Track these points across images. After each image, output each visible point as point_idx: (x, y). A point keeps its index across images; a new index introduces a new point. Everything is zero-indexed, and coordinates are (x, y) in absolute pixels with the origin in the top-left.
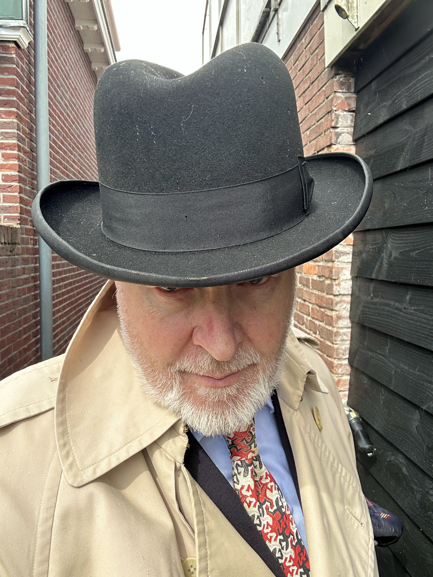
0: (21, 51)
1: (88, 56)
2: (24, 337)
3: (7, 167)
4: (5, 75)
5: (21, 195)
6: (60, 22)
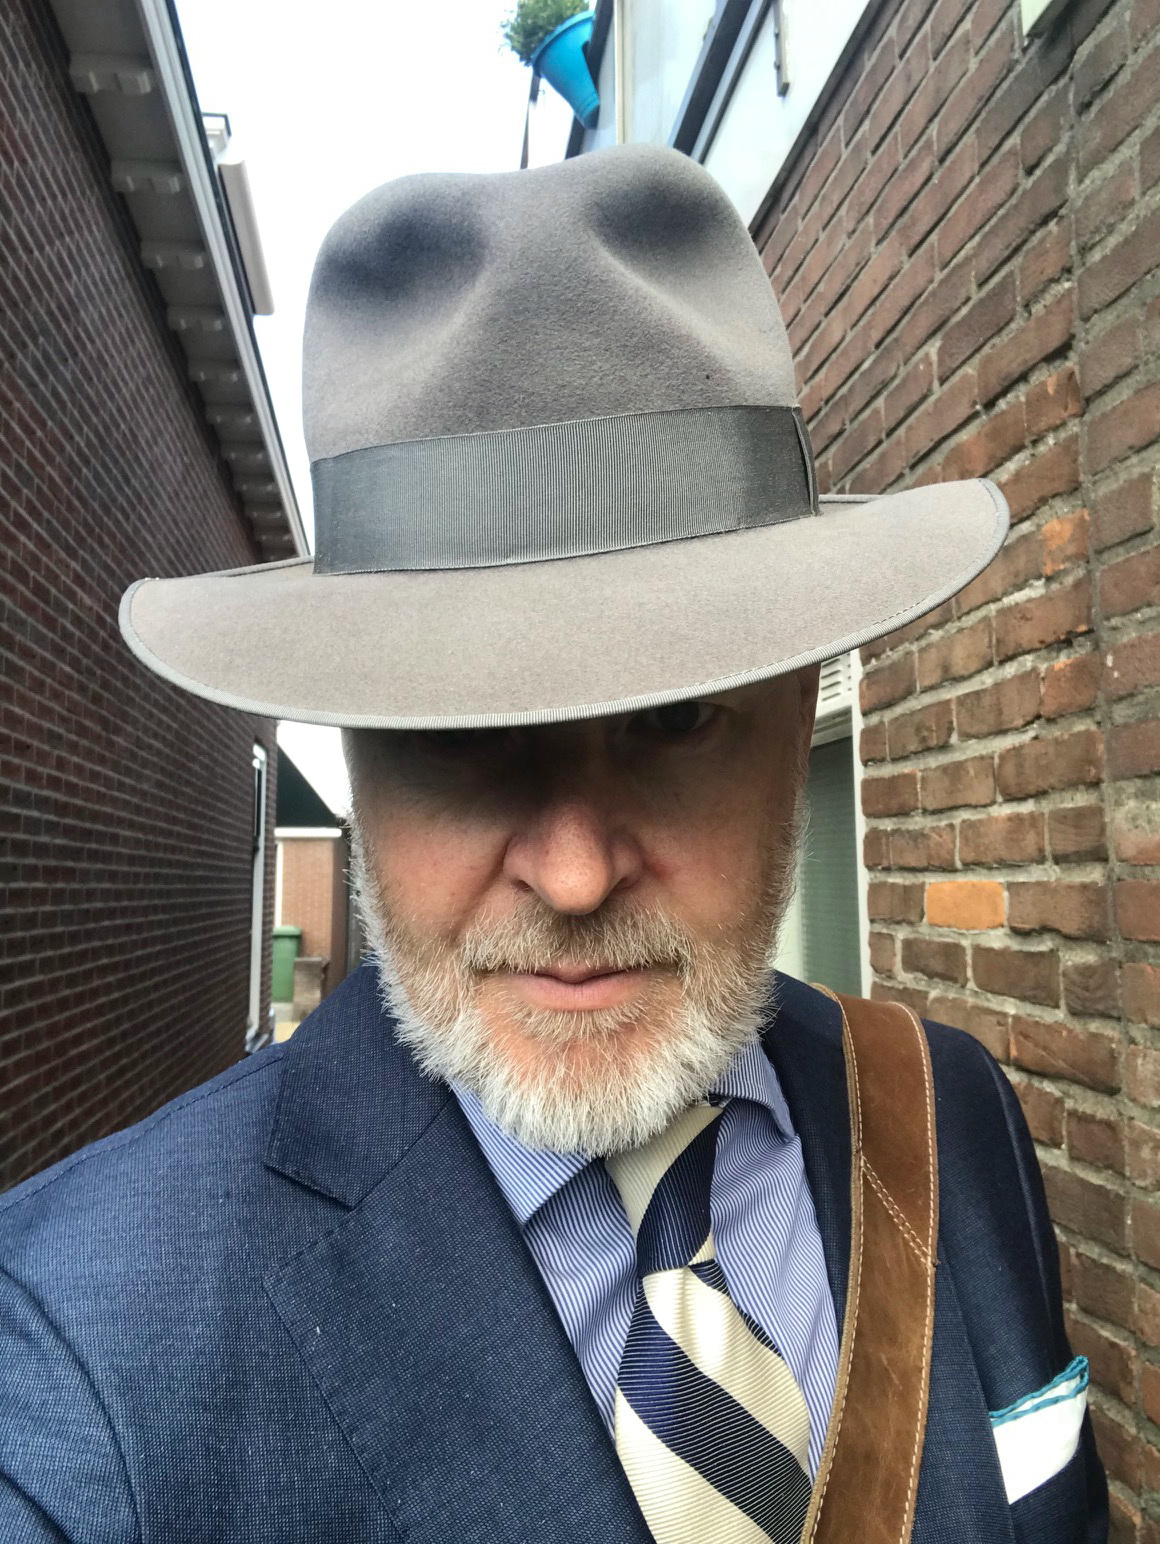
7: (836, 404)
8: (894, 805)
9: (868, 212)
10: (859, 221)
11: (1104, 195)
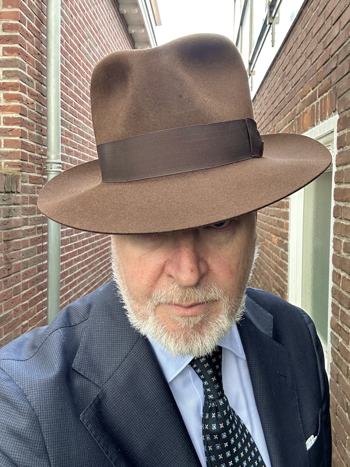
1: (124, 18)
3: (9, 109)
4: (8, 8)
7: (335, 57)
8: (345, 198)
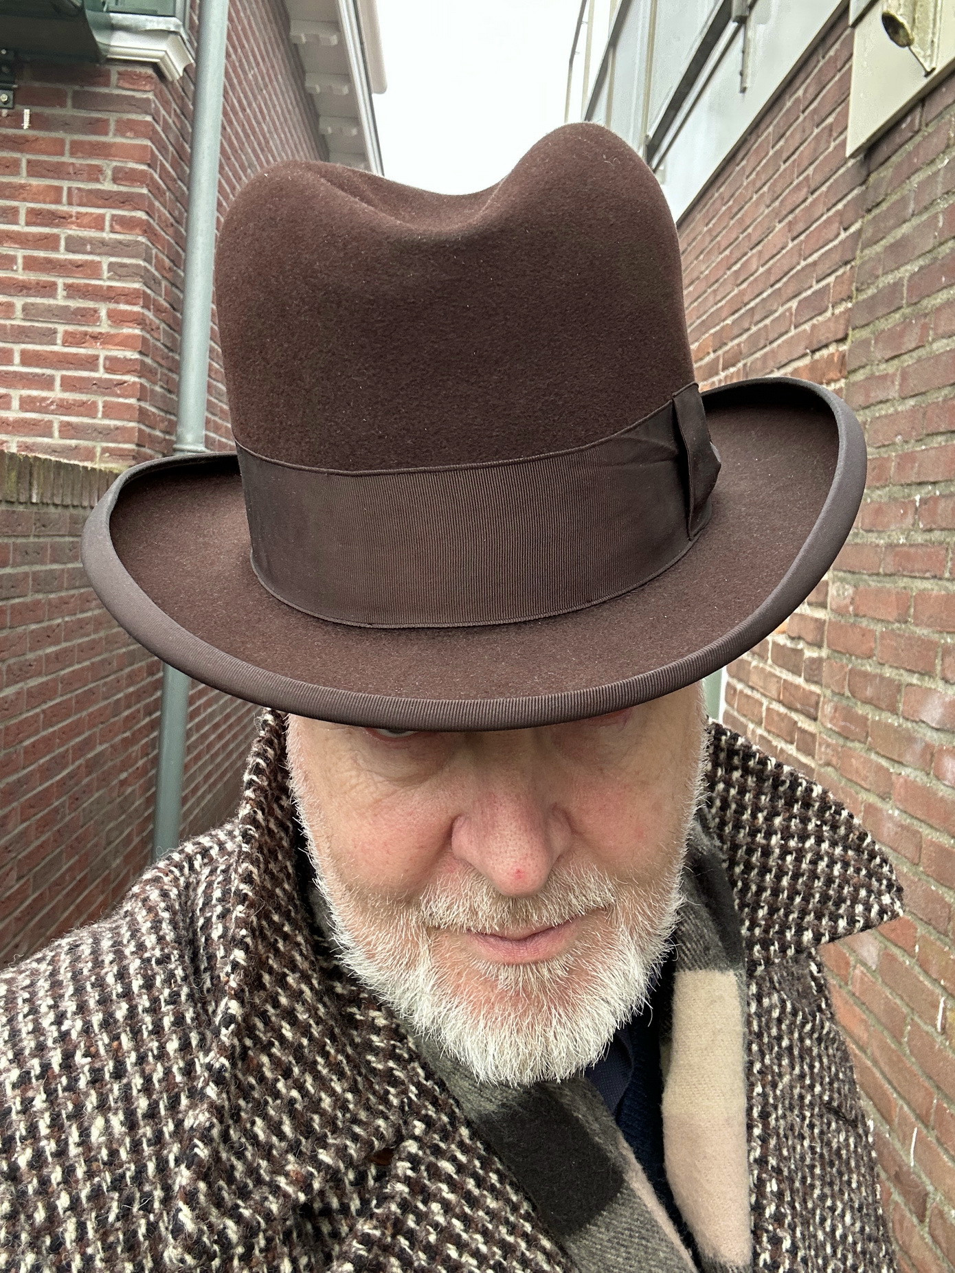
0: (167, 86)
1: (312, 101)
2: (126, 713)
3: (117, 340)
4: (128, 137)
5: (143, 404)
6: (257, 24)
9: (777, 198)
10: (773, 201)
11: (867, 267)
